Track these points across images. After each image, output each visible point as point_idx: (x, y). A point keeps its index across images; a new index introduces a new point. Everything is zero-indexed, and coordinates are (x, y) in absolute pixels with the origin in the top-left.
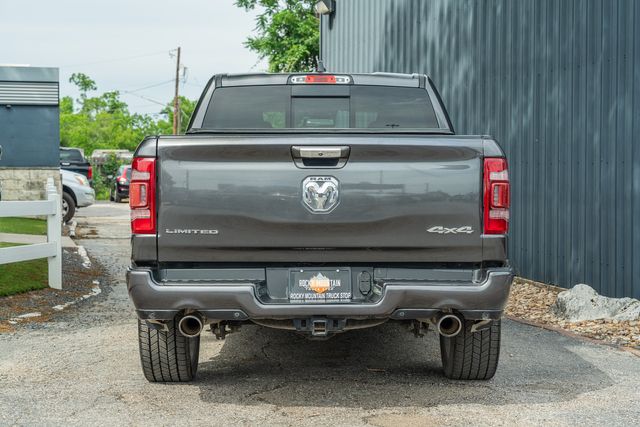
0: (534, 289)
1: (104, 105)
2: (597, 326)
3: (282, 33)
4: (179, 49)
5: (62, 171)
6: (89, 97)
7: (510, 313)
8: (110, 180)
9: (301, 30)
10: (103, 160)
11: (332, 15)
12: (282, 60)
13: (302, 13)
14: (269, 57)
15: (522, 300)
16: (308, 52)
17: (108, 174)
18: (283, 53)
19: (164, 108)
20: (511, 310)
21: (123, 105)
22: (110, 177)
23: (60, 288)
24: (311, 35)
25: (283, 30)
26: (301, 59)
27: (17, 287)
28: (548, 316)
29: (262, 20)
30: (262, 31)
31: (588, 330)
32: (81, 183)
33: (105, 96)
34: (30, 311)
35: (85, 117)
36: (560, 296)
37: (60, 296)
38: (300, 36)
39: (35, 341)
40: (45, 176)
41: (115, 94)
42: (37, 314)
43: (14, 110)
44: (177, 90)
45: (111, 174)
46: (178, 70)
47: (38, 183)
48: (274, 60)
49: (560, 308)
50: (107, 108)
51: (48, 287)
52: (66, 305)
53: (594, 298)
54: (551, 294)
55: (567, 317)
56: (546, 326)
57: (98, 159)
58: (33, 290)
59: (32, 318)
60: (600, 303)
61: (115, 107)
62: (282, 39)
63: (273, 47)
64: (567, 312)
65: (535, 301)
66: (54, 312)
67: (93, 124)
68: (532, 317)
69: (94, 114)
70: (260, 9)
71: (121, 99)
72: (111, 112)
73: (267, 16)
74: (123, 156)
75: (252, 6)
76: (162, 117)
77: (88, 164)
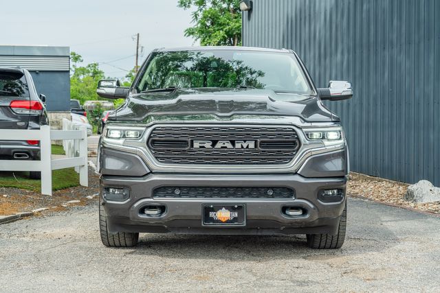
0: (390, 185)
1: (89, 72)
2: (435, 206)
3: (208, 24)
4: (138, 35)
5: (72, 114)
6: (78, 67)
7: (377, 199)
8: (97, 121)
9: (221, 21)
10: (92, 107)
11: (250, 11)
12: (209, 41)
13: (222, 10)
14: (200, 39)
15: (384, 192)
16: (226, 36)
17: (96, 117)
18: (210, 37)
19: (128, 73)
20: (377, 198)
21: (100, 72)
22: (97, 118)
23: (87, 186)
24: (228, 24)
25: (209, 22)
26: (221, 40)
27: (62, 185)
28: (402, 200)
29: (196, 15)
30: (196, 23)
31: (430, 208)
32: (84, 122)
33: (89, 66)
34: (73, 199)
35: (76, 80)
36: (409, 188)
37: (88, 190)
38: (220, 25)
39: (83, 216)
40: (61, 117)
41: (95, 65)
42: (78, 201)
43: (41, 74)
44: (137, 62)
45: (98, 116)
46: (138, 48)
47: (57, 122)
48: (204, 41)
49: (409, 196)
50: (91, 74)
51: (80, 185)
52: (94, 195)
53: (432, 189)
54: (401, 188)
55: (415, 200)
56: (402, 206)
57: (89, 107)
58: (71, 187)
59: (76, 203)
60: (435, 192)
61: (95, 73)
62: (209, 27)
63: (203, 32)
64: (415, 198)
65: (392, 192)
66: (88, 200)
67: (81, 85)
68: (392, 201)
69: (81, 77)
70: (194, 8)
71: (100, 68)
72: (93, 76)
73: (199, 12)
74: (105, 105)
75: (189, 6)
76: (126, 79)
77: (84, 110)
